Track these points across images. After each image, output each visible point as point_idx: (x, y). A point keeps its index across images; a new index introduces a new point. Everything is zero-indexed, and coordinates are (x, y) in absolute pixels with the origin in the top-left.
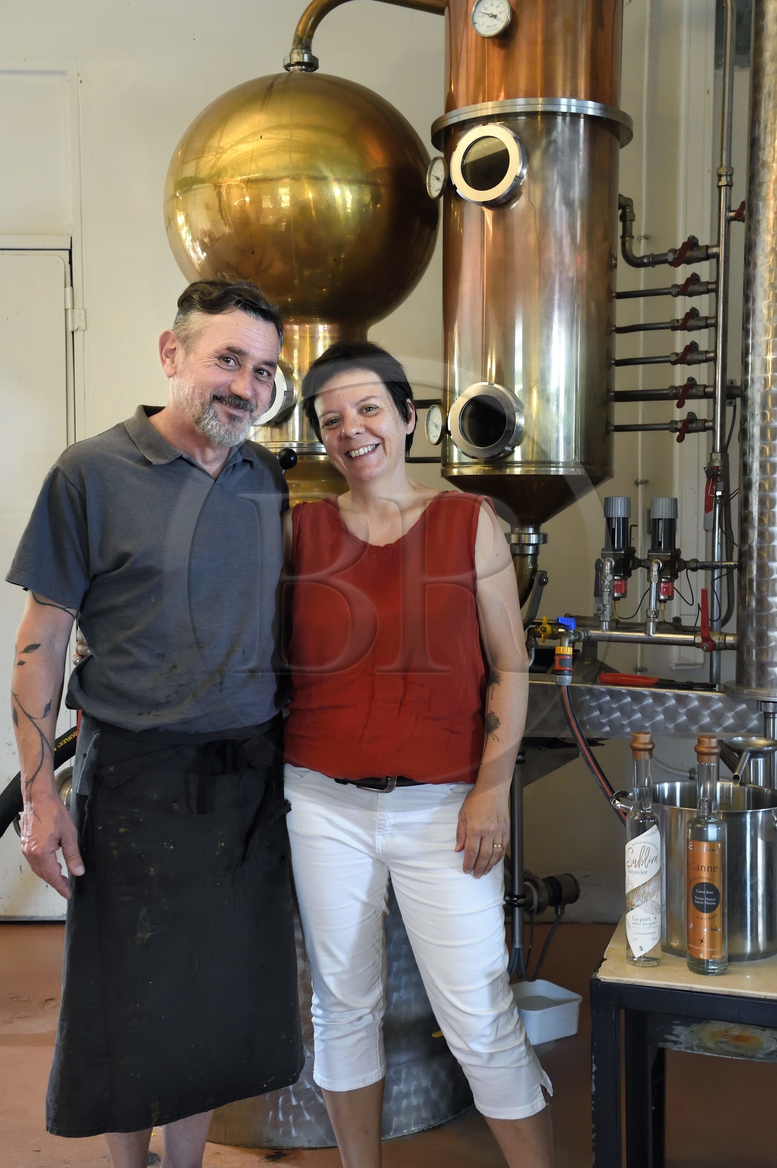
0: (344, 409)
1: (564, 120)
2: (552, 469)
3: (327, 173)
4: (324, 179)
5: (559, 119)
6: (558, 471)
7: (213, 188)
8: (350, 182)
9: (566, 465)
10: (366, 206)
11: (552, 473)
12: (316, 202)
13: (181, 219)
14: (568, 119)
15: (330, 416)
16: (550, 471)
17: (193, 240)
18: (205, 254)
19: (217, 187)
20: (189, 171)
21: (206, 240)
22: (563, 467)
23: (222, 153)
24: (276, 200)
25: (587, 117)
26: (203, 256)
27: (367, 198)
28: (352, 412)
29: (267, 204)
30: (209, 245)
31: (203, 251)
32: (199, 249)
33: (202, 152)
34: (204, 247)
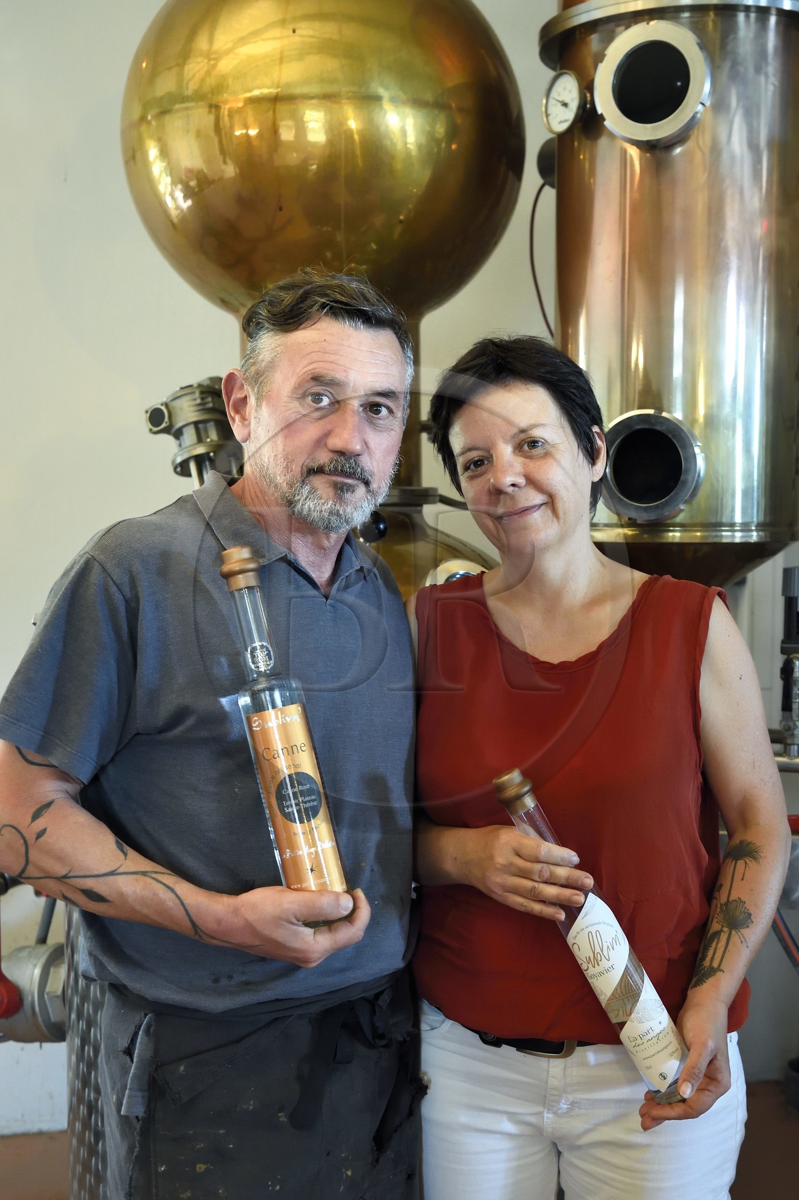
0: (494, 445)
1: (747, 17)
2: (724, 533)
3: (381, 91)
4: (378, 99)
5: (741, 17)
6: (733, 537)
7: (206, 110)
8: (417, 103)
9: (745, 527)
10: (438, 142)
11: (725, 540)
12: (361, 133)
13: (153, 151)
14: (753, 15)
15: (474, 455)
16: (722, 536)
17: (174, 183)
18: (189, 203)
19: (215, 107)
20: (165, 85)
21: (193, 183)
22: (741, 531)
23: (217, 59)
24: (301, 128)
25: (781, 13)
26: (186, 204)
27: (440, 130)
28: (505, 451)
29: (287, 134)
30: (196, 190)
31: (186, 197)
32: (179, 195)
33: (185, 56)
34: (189, 193)
